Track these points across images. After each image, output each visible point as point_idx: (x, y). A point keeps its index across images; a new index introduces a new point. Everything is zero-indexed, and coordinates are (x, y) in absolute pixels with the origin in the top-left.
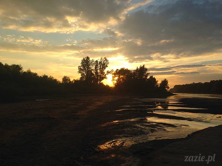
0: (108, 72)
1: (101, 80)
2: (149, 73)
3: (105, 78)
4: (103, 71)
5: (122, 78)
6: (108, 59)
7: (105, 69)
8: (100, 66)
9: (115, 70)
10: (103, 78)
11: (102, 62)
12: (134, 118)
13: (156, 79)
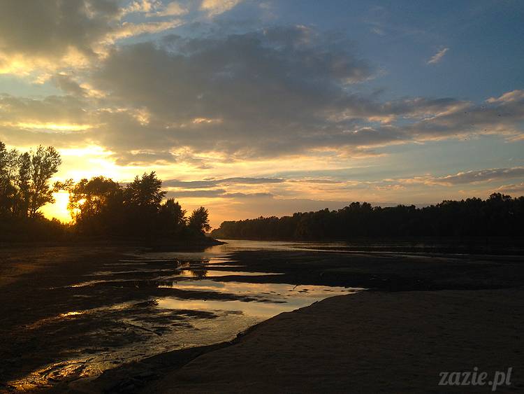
0: (58, 186)
1: (35, 207)
2: (165, 193)
3: (49, 200)
4: (44, 181)
5: (95, 202)
6: (58, 150)
7: (49, 177)
8: (36, 170)
9: (77, 181)
10: (42, 201)
11: (42, 159)
13: (180, 207)
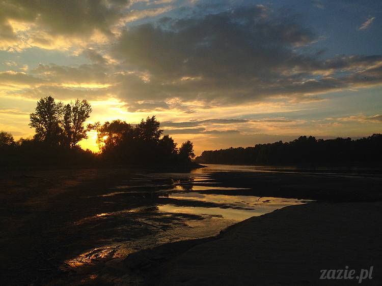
0: (90, 127)
1: (75, 141)
2: (162, 131)
3: (84, 137)
4: (80, 124)
5: (115, 137)
6: (90, 103)
7: (84, 121)
8: (75, 116)
9: (102, 123)
10: (80, 138)
11: (79, 108)
12: (134, 207)
13: (173, 141)
